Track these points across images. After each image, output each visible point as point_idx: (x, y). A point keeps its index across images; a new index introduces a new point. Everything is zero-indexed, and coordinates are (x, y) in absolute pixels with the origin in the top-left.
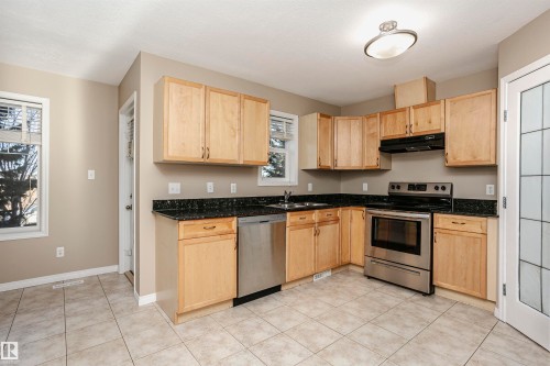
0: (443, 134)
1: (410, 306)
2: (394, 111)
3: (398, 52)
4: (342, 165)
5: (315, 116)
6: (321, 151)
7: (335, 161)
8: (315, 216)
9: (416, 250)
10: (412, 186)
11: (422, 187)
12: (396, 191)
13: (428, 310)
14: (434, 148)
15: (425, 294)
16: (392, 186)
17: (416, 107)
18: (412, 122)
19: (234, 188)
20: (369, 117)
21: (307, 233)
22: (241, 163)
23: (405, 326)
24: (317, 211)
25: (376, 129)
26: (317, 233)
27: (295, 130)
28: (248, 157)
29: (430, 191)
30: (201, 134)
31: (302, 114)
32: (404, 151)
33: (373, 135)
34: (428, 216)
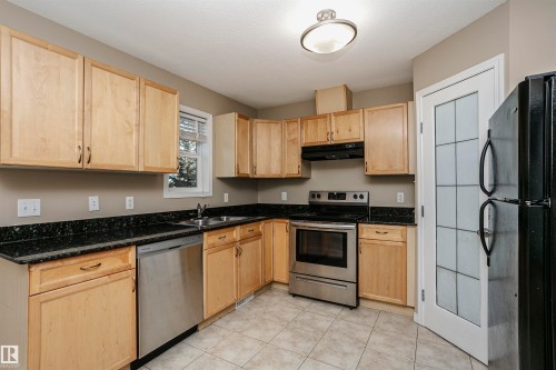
0: (362, 143)
1: (342, 325)
2: (314, 116)
3: (337, 47)
4: (261, 172)
5: (233, 116)
6: (239, 156)
7: (254, 168)
8: (236, 233)
9: (342, 263)
10: (331, 195)
11: (342, 195)
12: (316, 200)
13: (359, 327)
14: (352, 157)
15: (351, 308)
16: (313, 195)
17: (336, 114)
18: (334, 129)
19: (130, 203)
20: (290, 122)
21: (229, 254)
22: (141, 169)
23: (345, 354)
24: (238, 228)
25: (296, 135)
26: (238, 253)
27: (208, 130)
28: (152, 163)
29: (350, 200)
30: (77, 128)
31: (216, 114)
32: (324, 158)
33: (293, 141)
34: (353, 226)
